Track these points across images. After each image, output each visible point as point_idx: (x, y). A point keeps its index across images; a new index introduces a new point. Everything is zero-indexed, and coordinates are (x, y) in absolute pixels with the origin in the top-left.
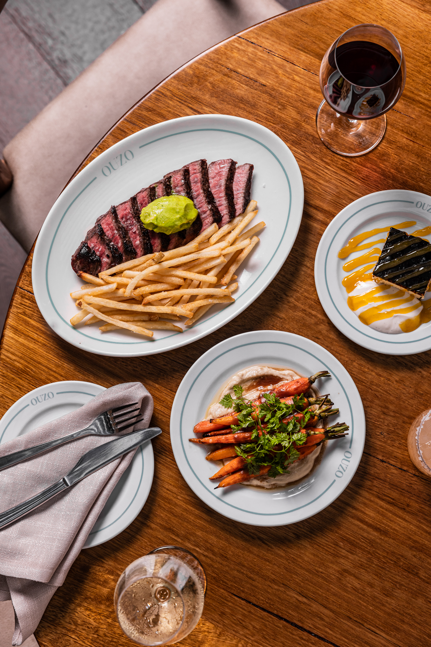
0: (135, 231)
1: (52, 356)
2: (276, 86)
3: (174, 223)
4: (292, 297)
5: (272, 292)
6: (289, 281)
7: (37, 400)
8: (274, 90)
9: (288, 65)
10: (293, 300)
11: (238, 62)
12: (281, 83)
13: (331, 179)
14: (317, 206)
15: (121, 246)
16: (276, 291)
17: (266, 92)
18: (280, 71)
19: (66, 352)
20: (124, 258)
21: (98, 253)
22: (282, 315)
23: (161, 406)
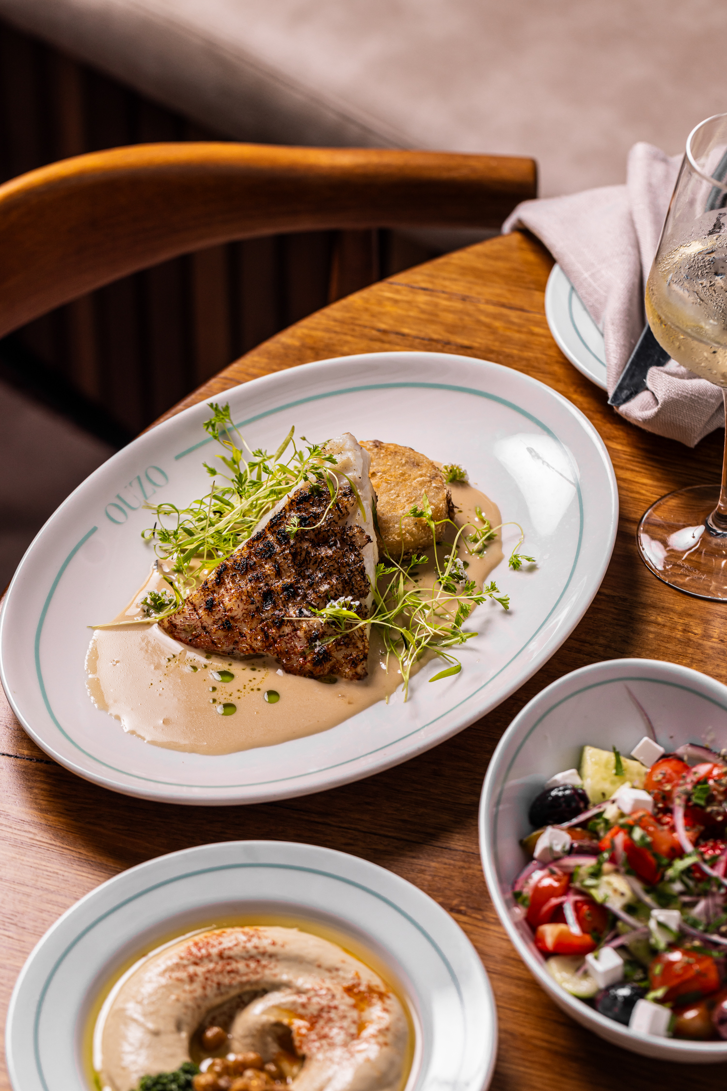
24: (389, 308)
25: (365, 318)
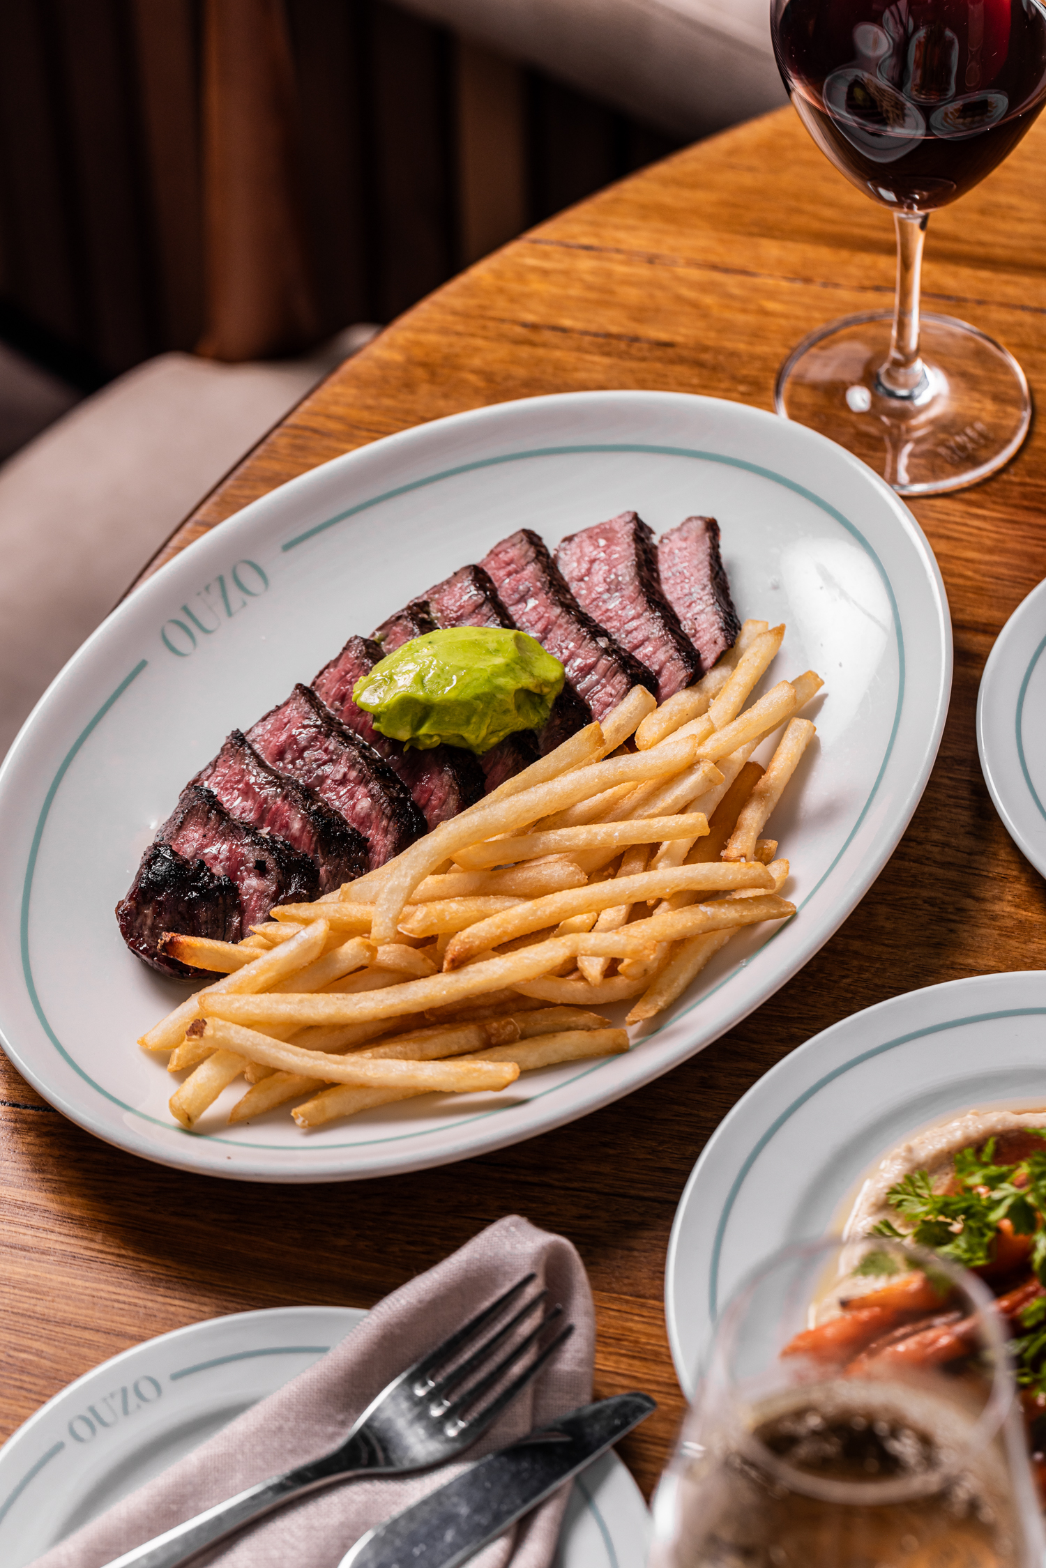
0: (345, 775)
1: (112, 1289)
2: (711, 338)
3: (489, 681)
4: (1001, 900)
5: (920, 902)
6: (970, 854)
7: (94, 1420)
8: (705, 349)
9: (732, 283)
10: (1009, 909)
11: (557, 304)
12: (726, 328)
13: (1003, 541)
14: (985, 624)
15: (303, 828)
16: (933, 894)
17: (681, 360)
18: (708, 300)
19: (168, 1263)
20: (322, 871)
21: (218, 869)
22: (986, 962)
23: (614, 1358)
24: (537, 285)
25: (501, 306)
